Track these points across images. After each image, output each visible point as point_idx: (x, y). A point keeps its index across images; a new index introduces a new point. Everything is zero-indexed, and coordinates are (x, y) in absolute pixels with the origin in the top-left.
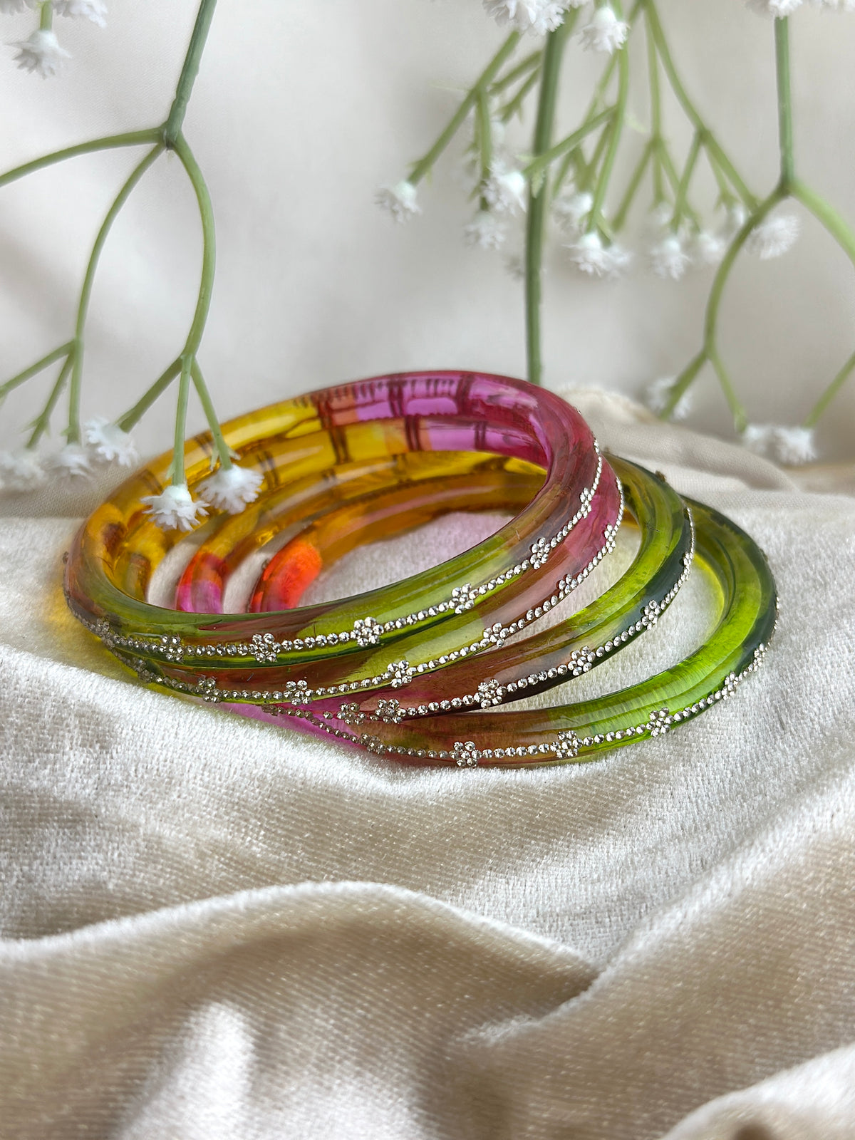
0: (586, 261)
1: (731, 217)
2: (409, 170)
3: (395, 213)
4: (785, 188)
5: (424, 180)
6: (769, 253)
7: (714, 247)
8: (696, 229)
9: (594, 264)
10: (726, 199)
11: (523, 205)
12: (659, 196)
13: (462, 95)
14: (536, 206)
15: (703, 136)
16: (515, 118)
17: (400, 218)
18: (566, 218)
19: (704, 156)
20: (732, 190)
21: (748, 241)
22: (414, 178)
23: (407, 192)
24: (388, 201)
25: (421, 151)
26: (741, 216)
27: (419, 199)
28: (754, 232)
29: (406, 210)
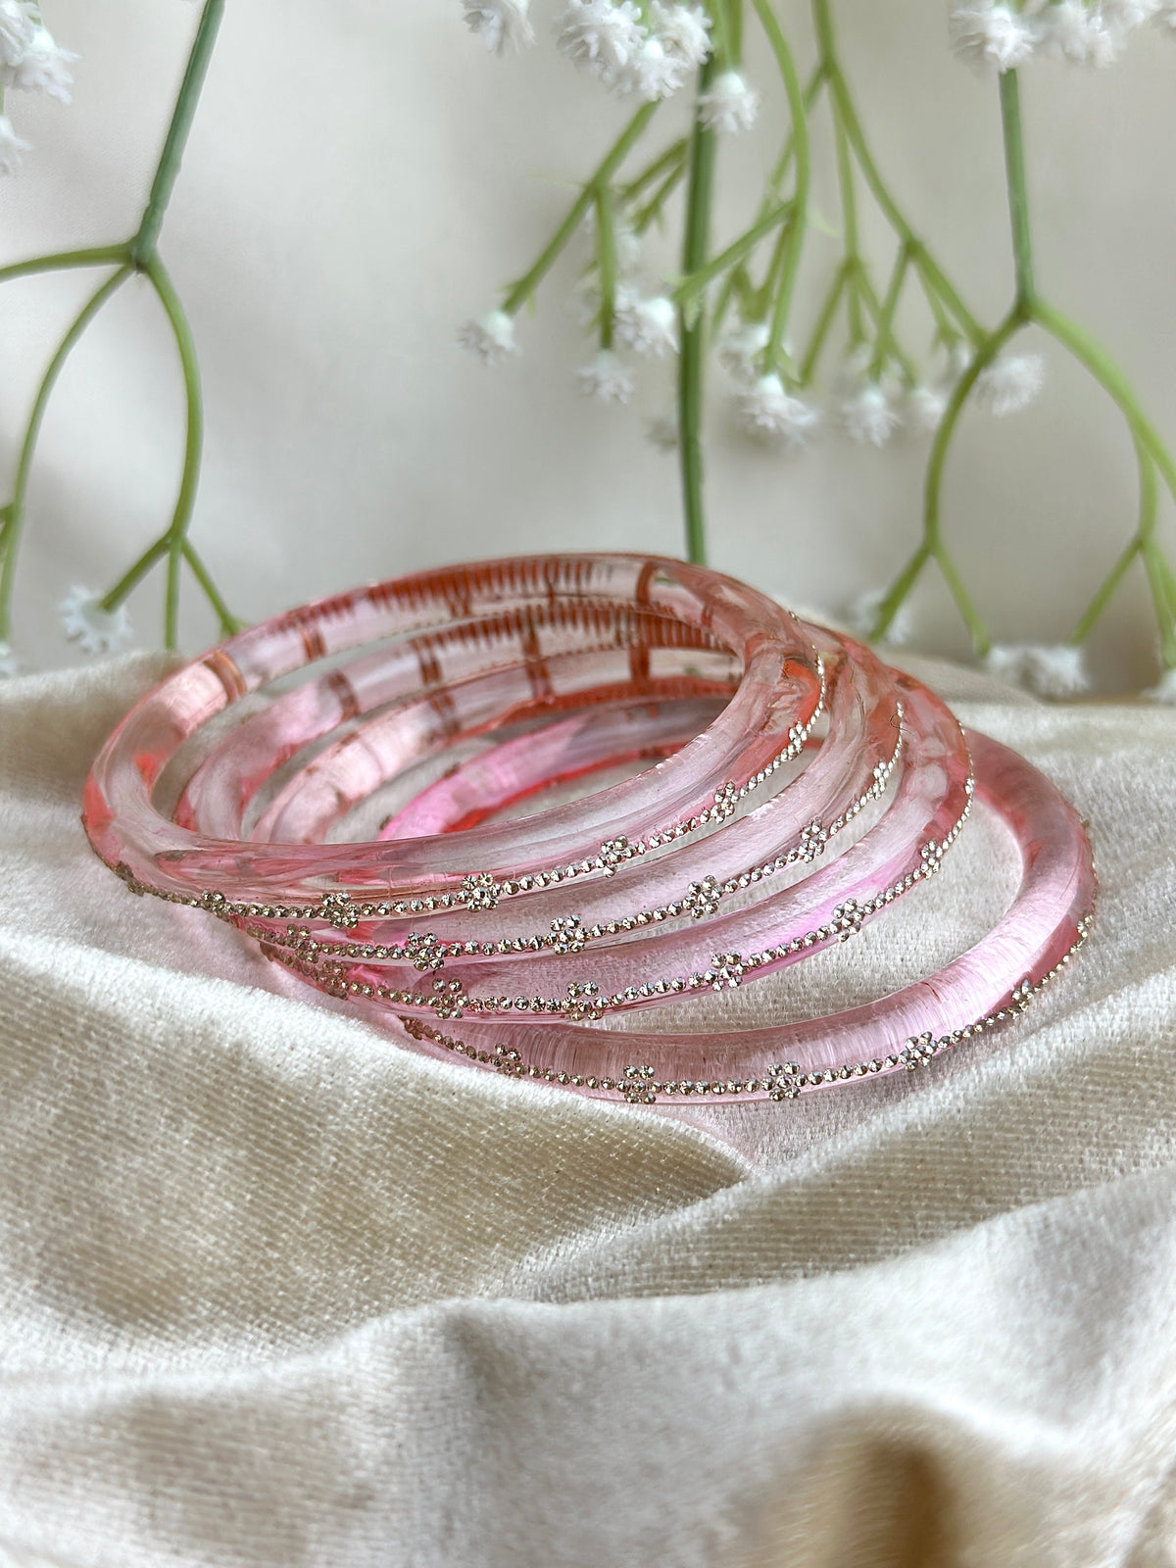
0: (765, 413)
1: (953, 361)
2: (502, 297)
3: (484, 353)
4: (1023, 311)
5: (523, 310)
6: (1005, 406)
7: (933, 404)
8: (909, 381)
9: (777, 416)
10: (946, 336)
11: (674, 342)
12: (857, 335)
13: (574, 191)
14: (690, 343)
15: (912, 249)
16: (653, 229)
17: (491, 361)
18: (734, 358)
19: (913, 275)
20: (954, 322)
21: (975, 390)
22: (510, 306)
23: (501, 326)
24: (475, 337)
25: (518, 270)
26: (966, 357)
27: (517, 334)
28: (984, 376)
29: (499, 349)
